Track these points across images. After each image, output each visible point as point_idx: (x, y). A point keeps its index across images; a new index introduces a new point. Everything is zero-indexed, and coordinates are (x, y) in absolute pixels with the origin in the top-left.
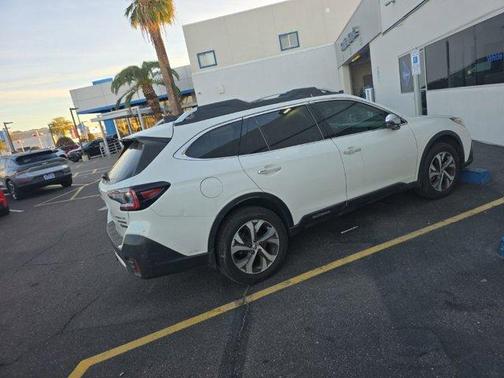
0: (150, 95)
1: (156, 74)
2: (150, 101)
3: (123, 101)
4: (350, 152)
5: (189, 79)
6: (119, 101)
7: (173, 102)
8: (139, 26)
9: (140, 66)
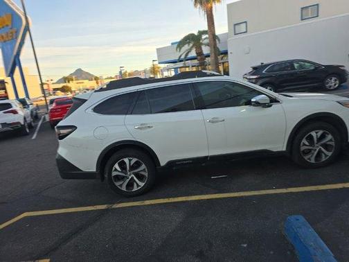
0: (200, 53)
1: (205, 39)
2: (199, 57)
3: (183, 57)
4: (212, 122)
5: (226, 43)
6: (180, 57)
7: (213, 58)
8: (199, 6)
9: (196, 34)
